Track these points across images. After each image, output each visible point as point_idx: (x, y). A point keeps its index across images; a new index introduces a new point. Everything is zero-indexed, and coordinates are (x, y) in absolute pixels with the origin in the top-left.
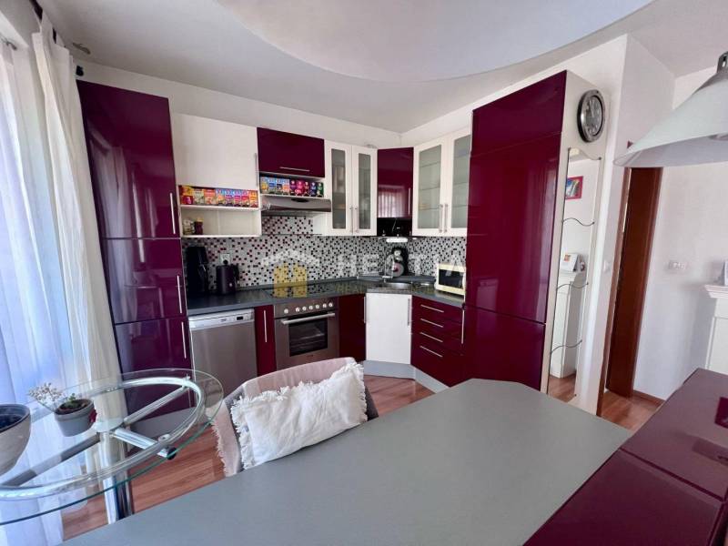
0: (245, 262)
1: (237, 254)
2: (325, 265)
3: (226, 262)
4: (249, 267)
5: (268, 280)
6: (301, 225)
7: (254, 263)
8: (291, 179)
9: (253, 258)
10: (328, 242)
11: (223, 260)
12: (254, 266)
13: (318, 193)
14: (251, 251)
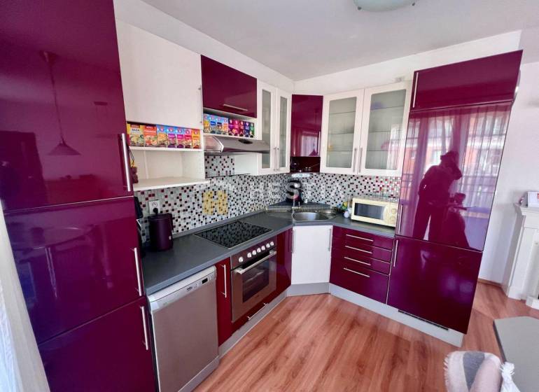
0: (175, 207)
1: (166, 200)
2: (243, 201)
3: (155, 210)
4: (179, 212)
5: (197, 223)
6: (225, 164)
7: (183, 208)
8: (230, 118)
9: (183, 202)
10: (246, 179)
11: (152, 208)
12: (184, 211)
13: (251, 133)
14: (180, 194)
